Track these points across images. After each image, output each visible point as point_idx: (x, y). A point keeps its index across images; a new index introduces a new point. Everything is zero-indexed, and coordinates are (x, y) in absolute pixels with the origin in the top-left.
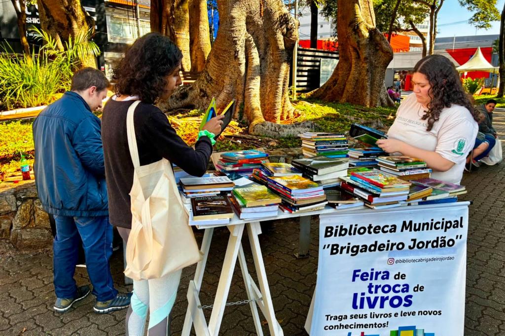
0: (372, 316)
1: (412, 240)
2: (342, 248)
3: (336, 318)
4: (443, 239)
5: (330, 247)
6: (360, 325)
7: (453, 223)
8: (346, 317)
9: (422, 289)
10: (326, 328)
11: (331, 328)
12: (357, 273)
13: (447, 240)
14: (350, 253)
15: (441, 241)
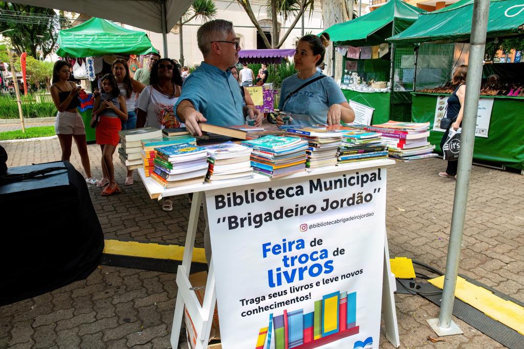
0: (292, 290)
1: (324, 201)
2: (242, 220)
3: (252, 301)
4: (359, 195)
5: (227, 220)
6: (281, 303)
7: (370, 177)
8: (264, 298)
9: (342, 252)
10: (244, 314)
11: (249, 313)
12: (267, 247)
13: (364, 195)
14: (253, 224)
15: (358, 197)
